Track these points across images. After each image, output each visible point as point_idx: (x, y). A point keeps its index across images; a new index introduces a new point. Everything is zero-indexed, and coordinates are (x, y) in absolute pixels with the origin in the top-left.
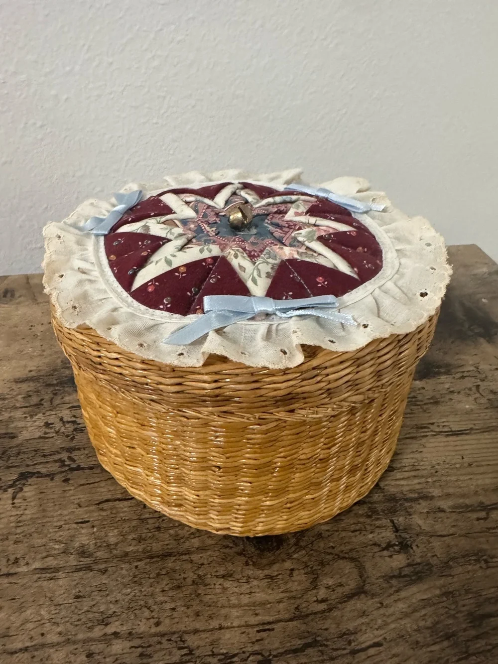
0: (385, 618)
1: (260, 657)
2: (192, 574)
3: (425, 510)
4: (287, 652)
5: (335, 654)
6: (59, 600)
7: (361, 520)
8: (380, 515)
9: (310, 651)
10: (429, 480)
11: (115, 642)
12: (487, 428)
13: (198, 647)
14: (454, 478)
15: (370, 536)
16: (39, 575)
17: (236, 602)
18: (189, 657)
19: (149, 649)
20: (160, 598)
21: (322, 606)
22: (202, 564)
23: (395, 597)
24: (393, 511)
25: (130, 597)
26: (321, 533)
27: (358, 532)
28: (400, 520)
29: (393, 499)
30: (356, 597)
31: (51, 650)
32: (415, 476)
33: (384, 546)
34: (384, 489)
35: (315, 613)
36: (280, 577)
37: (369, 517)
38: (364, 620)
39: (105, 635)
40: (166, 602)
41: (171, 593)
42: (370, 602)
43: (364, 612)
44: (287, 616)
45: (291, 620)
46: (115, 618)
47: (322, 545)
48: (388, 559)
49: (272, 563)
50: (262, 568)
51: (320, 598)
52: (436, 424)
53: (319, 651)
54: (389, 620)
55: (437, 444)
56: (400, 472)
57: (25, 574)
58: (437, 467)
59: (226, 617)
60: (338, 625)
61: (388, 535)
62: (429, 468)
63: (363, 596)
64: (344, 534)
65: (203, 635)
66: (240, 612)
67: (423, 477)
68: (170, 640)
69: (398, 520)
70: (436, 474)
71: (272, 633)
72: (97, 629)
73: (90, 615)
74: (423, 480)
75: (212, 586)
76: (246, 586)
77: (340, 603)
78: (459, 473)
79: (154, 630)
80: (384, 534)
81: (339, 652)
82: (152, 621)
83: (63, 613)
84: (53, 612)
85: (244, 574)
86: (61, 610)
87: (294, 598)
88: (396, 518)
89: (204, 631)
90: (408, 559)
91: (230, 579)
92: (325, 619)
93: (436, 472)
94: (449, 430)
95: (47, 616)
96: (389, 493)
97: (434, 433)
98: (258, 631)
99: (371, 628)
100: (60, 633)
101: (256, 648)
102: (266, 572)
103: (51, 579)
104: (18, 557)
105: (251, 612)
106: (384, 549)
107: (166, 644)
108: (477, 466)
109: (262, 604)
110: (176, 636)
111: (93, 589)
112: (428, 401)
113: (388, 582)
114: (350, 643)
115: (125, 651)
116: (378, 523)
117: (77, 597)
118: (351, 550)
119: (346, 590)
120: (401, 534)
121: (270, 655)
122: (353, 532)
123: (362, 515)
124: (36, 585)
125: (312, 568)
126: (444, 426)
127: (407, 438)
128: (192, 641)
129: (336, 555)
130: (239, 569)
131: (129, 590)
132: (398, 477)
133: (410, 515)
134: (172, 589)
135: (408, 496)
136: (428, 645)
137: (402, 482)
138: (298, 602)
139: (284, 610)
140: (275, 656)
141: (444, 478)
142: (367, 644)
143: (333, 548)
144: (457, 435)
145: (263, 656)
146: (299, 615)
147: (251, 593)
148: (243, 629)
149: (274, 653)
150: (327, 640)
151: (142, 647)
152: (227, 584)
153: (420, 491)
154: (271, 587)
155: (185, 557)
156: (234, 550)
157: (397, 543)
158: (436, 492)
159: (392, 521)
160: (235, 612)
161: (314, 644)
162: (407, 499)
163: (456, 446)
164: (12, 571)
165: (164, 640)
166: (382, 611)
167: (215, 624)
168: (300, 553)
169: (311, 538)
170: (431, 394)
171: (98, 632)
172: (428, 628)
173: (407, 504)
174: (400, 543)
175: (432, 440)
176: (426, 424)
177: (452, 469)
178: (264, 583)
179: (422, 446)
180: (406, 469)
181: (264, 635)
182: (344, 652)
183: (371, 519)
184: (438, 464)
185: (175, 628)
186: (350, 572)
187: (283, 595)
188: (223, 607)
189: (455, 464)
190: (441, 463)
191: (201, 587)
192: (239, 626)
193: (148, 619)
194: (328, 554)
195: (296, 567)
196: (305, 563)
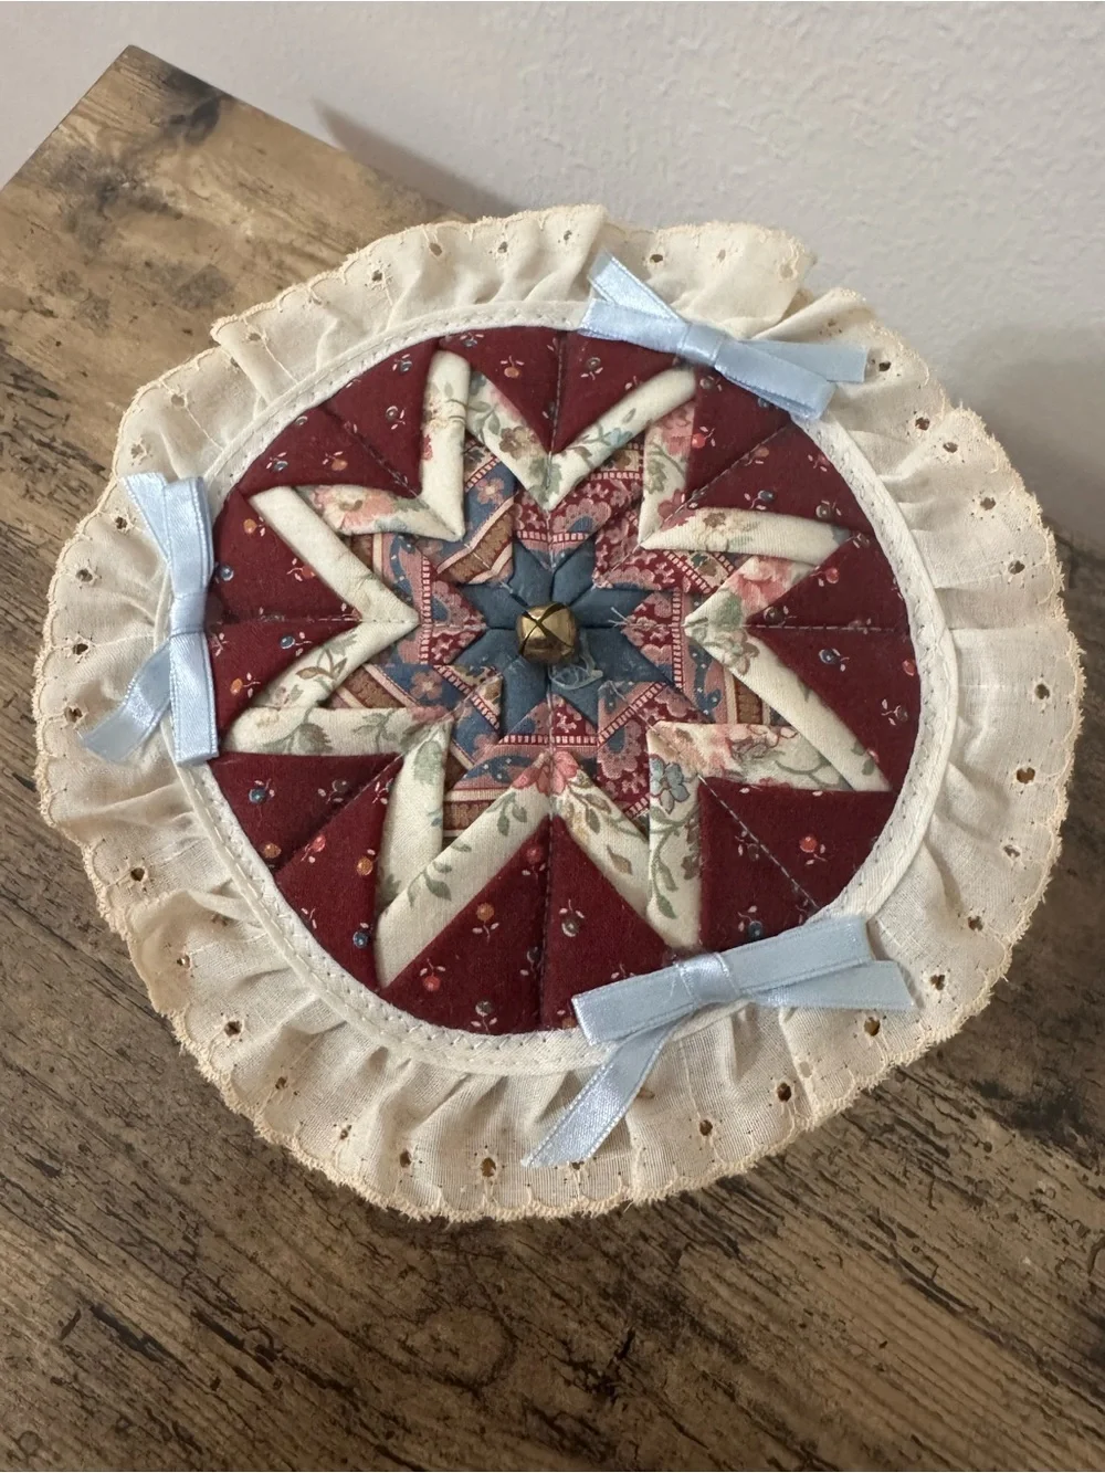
0: (466, 1452)
1: (266, 1342)
3: (704, 1369)
4: (304, 1370)
5: (358, 1429)
6: (97, 1035)
7: (586, 1289)
8: (624, 1308)
9: (331, 1394)
10: (773, 1328)
11: (121, 1157)
12: (1005, 1334)
13: (208, 1258)
14: (818, 1364)
15: (573, 1325)
16: (98, 977)
17: (301, 1243)
18: (185, 1259)
19: (151, 1204)
20: (214, 1148)
21: (401, 1356)
23: (511, 1441)
24: (650, 1322)
25: (179, 1110)
26: (506, 1253)
27: (561, 1303)
28: (646, 1345)
29: (675, 1303)
30: (459, 1390)
31: (49, 1102)
32: (756, 1299)
33: (576, 1358)
34: (678, 1273)
35: (385, 1357)
36: (387, 1262)
37: (604, 1295)
38: (439, 1428)
39: (117, 1137)
40: (217, 1160)
42: (469, 1413)
43: (447, 1418)
44: (345, 1325)
45: (345, 1333)
46: (144, 1125)
47: (488, 1271)
48: (560, 1381)
51: (409, 1343)
52: (917, 1242)
53: (343, 1407)
54: (468, 1460)
55: (867, 1280)
56: (741, 1269)
57: (86, 960)
58: (816, 1319)
59: (271, 1252)
60: (397, 1399)
61: (601, 1350)
62: (800, 1307)
63: (469, 1396)
64: (537, 1285)
65: (225, 1249)
66: (295, 1263)
67: (769, 1311)
68: (183, 1217)
69: (642, 1342)
70: (799, 1330)
71: (307, 1326)
72: (113, 1120)
73: (119, 1094)
74: (763, 1318)
75: (290, 1192)
76: (331, 1233)
77: (429, 1374)
78: (841, 1363)
79: (174, 1185)
80: (595, 1342)
81: (363, 1433)
82: (182, 1169)
83: (92, 1060)
84: (82, 1049)
85: (344, 1215)
86: (92, 1053)
87: (379, 1312)
88: (643, 1337)
89: (229, 1243)
90: (590, 1411)
91: (320, 1202)
92: (389, 1376)
93: (803, 1326)
94: (928, 1274)
95: (71, 1048)
96: (680, 1288)
97: (890, 1256)
98: (293, 1309)
99: (436, 1445)
100: (71, 1087)
101: (272, 1327)
102: (375, 1238)
103: (109, 995)
104: (92, 923)
105: (307, 1275)
106: (570, 1363)
107: (173, 1218)
108: (893, 1385)
109: (329, 1277)
110: (195, 1218)
111: (148, 1057)
112: (962, 1185)
113: (525, 1414)
114: (389, 1435)
115: (124, 1181)
116: (606, 1317)
117: (122, 1053)
118: (521, 1318)
119: (456, 1367)
120: (622, 1367)
121: (279, 1351)
122: (555, 1295)
123: (596, 1282)
124: (87, 988)
125: (441, 1291)
126: (928, 1258)
127: (829, 1222)
128: (207, 1243)
129: (494, 1305)
131: (185, 1100)
132: (728, 1274)
133: (671, 1353)
134: (238, 1148)
135: (703, 1321)
137: (724, 1291)
139: (350, 1311)
140: (284, 1358)
141: (802, 1348)
142: (407, 1459)
143: (500, 1291)
144: (929, 1295)
145: (271, 1342)
146: (362, 1341)
147: (328, 1248)
148: (278, 1288)
149: (288, 1354)
150: (365, 1404)
151: (147, 1196)
152: (311, 1207)
153: (733, 1330)
154: (361, 1266)
157: (600, 1373)
158: (761, 1358)
159: (631, 1335)
160: (286, 1255)
161: (345, 1392)
162: (698, 1323)
163: (903, 1316)
164: (72, 940)
166: (473, 1440)
167: (251, 1247)
169: (483, 1248)
170: (990, 1175)
171: (111, 1125)
173: (686, 1332)
174: (606, 1379)
175: (869, 1265)
176: (900, 1226)
177: (837, 1346)
178: (358, 1251)
179: (837, 1259)
180: (756, 1274)
181: (296, 1319)
182: (371, 1439)
183: (602, 1301)
184: (824, 1316)
185: (200, 1206)
186: (485, 1348)
187: (366, 1291)
188: (279, 1234)
189: (855, 1343)
190: (832, 1318)
191: (276, 1180)
192: (276, 1280)
193: (179, 1163)
194: (484, 1293)
195: (421, 1269)
196: (439, 1275)
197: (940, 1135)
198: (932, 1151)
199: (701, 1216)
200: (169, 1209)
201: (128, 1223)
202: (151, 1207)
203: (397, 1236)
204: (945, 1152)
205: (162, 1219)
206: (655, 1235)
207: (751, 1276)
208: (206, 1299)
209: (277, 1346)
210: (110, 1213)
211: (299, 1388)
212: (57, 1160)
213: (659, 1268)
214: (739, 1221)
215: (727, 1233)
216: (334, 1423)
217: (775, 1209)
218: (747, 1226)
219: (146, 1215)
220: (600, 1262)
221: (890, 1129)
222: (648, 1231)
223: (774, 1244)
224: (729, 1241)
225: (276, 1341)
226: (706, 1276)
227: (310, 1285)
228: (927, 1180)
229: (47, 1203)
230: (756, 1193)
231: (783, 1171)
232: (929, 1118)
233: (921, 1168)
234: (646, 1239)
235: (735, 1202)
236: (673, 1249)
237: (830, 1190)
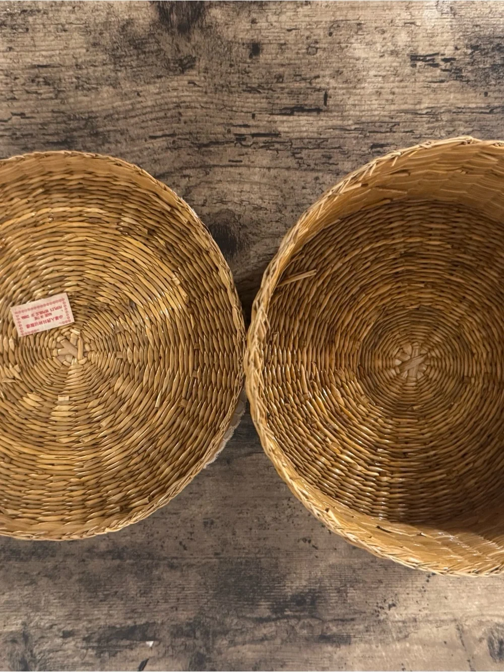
0: (140, 155)
1: (244, 143)
2: (286, 214)
4: (223, 143)
9: (205, 142)
13: (288, 157)
17: (254, 186)
18: (296, 151)
21: (187, 172)
22: (277, 222)
35: (193, 168)
36: (215, 201)
38: (156, 157)
41: (305, 201)
44: (216, 169)
45: (214, 166)
49: (218, 214)
50: (228, 211)
51: (187, 179)
53: (198, 140)
54: (138, 153)
59: (264, 176)
60: (179, 156)
65: (283, 165)
66: (251, 178)
68: (308, 165)
71: (232, 159)
75: (271, 202)
76: (243, 198)
77: (172, 173)
79: (320, 174)
81: (184, 137)
82: (321, 182)
85: (244, 208)
87: (207, 182)
89: (283, 168)
91: (256, 206)
92: (187, 162)
98: (241, 161)
99: (153, 150)
101: (245, 150)
102: (225, 207)
105: (244, 176)
107: (312, 162)
109: (234, 181)
110: (303, 168)
114: (174, 142)
115: (341, 162)
121: (236, 143)
128: (291, 162)
130: (247, 213)
134: (303, 205)
136: (115, 131)
138: (204, 179)
139: (217, 175)
140: (233, 142)
142: (161, 139)
145: (241, 144)
146: (206, 168)
147: (241, 192)
148: (252, 165)
149: (232, 144)
150: (190, 147)
151: (329, 163)
152: (259, 202)
154: (224, 193)
156: (248, 231)
160: (256, 178)
161: (200, 146)
165: (312, 166)
167: (273, 172)
172: (110, 143)
178: (229, 198)
181: (237, 158)
182: (180, 136)
185: (304, 174)
187: (217, 186)
188: (265, 184)
191: (280, 203)
192: (255, 167)
193: (324, 183)
195: (200, 208)
200: (315, 164)
201: (329, 149)
202: (324, 160)
203: (217, 213)
205: (316, 159)
208: (278, 142)
209: (238, 144)
210: (339, 147)
211: (219, 136)
212: (375, 152)
216: (198, 133)
219: (324, 156)
225: (240, 146)
227: (240, 174)
229: (368, 134)
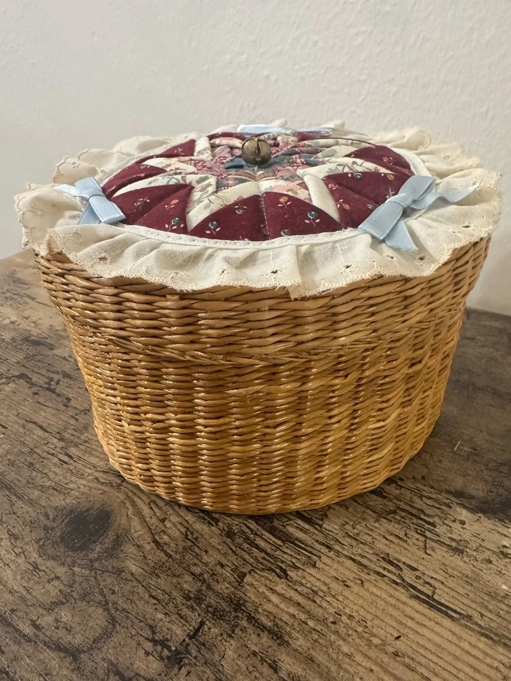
3: (253, 648)
7: (175, 593)
8: (200, 607)
10: (311, 623)
12: (497, 635)
14: (345, 649)
15: (160, 616)
21: (28, 630)
22: (15, 513)
24: (217, 615)
26: (124, 571)
27: (155, 602)
28: (212, 631)
29: (238, 605)
30: (62, 655)
32: (299, 604)
33: (158, 637)
34: (243, 587)
35: (17, 630)
36: (42, 574)
37: (188, 598)
42: (65, 672)
47: (109, 581)
48: (141, 653)
50: (42, 554)
51: (38, 623)
52: (418, 573)
55: (384, 596)
56: (289, 586)
58: (344, 618)
60: (15, 659)
61: (178, 632)
62: (332, 610)
63: (69, 659)
64: (141, 590)
67: (308, 612)
69: (209, 629)
70: (330, 625)
74: (303, 617)
76: (12, 557)
77: (45, 644)
78: (364, 649)
80: (174, 627)
85: (25, 546)
87: (25, 602)
88: (210, 625)
90: (160, 675)
91: (12, 541)
92: (16, 643)
93: (334, 623)
94: (430, 593)
96: (243, 595)
97: (399, 581)
102: (39, 561)
106: (155, 642)
108: (407, 666)
112: (448, 542)
113: (108, 675)
116: (185, 611)
118: (124, 610)
119: (67, 639)
120: (191, 645)
122: (151, 596)
123: (182, 590)
125: (72, 591)
126: (428, 583)
127: (353, 560)
129: (106, 601)
130: (28, 540)
132: (278, 589)
133: (230, 636)
135: (258, 616)
137: (274, 598)
138: (23, 607)
139: (4, 602)
141: (333, 637)
143: (113, 593)
144: (432, 606)
147: (7, 565)
152: (5, 543)
153: (280, 624)
154: (24, 575)
155: (14, 498)
156: (47, 522)
157: (173, 649)
158: (300, 642)
159: (202, 624)
162: (254, 618)
163: (412, 619)
168: (83, 571)
170: (467, 537)
173: (244, 623)
174: (177, 652)
175: (384, 586)
176: (404, 563)
177: (361, 637)
178: (24, 566)
179: (359, 582)
180: (299, 589)
183: (184, 602)
184: (350, 617)
186: (92, 627)
187: (21, 589)
189: (375, 636)
190: (357, 618)
194: (102, 593)
195: (63, 578)
196: (75, 582)
197: (428, 516)
198: (424, 524)
199: (263, 555)
203: (54, 559)
204: (433, 525)
206: (229, 564)
207: (296, 590)
213: (229, 583)
214: (289, 558)
215: (280, 564)
217: (315, 552)
218: (294, 560)
220: (189, 578)
221: (395, 512)
222: (224, 561)
223: (312, 571)
224: (281, 568)
226: (262, 589)
228: (422, 539)
230: (303, 544)
231: (321, 532)
232: (420, 507)
233: (417, 532)
234: (222, 566)
235: (287, 547)
236: (241, 572)
237: (354, 543)
